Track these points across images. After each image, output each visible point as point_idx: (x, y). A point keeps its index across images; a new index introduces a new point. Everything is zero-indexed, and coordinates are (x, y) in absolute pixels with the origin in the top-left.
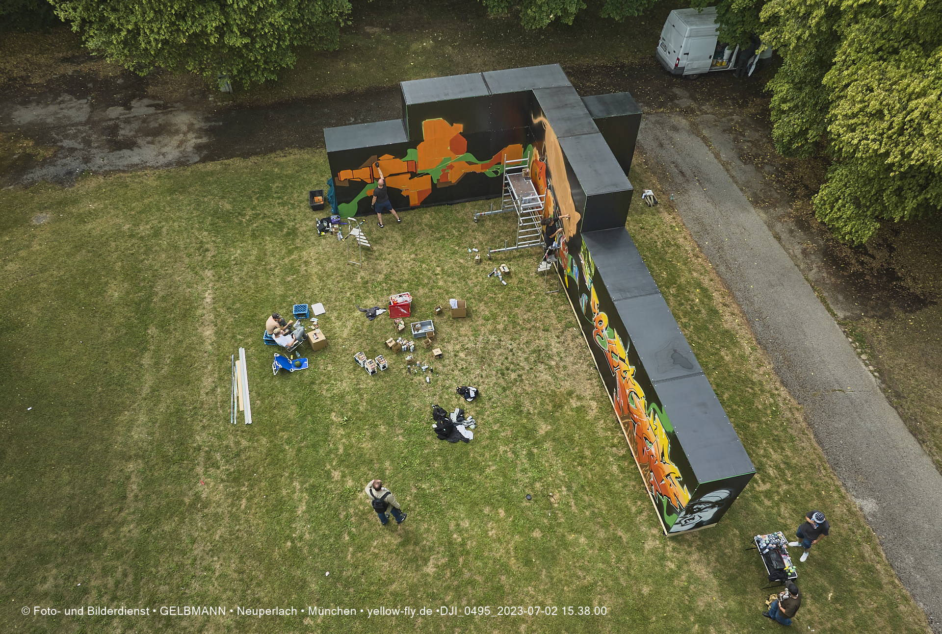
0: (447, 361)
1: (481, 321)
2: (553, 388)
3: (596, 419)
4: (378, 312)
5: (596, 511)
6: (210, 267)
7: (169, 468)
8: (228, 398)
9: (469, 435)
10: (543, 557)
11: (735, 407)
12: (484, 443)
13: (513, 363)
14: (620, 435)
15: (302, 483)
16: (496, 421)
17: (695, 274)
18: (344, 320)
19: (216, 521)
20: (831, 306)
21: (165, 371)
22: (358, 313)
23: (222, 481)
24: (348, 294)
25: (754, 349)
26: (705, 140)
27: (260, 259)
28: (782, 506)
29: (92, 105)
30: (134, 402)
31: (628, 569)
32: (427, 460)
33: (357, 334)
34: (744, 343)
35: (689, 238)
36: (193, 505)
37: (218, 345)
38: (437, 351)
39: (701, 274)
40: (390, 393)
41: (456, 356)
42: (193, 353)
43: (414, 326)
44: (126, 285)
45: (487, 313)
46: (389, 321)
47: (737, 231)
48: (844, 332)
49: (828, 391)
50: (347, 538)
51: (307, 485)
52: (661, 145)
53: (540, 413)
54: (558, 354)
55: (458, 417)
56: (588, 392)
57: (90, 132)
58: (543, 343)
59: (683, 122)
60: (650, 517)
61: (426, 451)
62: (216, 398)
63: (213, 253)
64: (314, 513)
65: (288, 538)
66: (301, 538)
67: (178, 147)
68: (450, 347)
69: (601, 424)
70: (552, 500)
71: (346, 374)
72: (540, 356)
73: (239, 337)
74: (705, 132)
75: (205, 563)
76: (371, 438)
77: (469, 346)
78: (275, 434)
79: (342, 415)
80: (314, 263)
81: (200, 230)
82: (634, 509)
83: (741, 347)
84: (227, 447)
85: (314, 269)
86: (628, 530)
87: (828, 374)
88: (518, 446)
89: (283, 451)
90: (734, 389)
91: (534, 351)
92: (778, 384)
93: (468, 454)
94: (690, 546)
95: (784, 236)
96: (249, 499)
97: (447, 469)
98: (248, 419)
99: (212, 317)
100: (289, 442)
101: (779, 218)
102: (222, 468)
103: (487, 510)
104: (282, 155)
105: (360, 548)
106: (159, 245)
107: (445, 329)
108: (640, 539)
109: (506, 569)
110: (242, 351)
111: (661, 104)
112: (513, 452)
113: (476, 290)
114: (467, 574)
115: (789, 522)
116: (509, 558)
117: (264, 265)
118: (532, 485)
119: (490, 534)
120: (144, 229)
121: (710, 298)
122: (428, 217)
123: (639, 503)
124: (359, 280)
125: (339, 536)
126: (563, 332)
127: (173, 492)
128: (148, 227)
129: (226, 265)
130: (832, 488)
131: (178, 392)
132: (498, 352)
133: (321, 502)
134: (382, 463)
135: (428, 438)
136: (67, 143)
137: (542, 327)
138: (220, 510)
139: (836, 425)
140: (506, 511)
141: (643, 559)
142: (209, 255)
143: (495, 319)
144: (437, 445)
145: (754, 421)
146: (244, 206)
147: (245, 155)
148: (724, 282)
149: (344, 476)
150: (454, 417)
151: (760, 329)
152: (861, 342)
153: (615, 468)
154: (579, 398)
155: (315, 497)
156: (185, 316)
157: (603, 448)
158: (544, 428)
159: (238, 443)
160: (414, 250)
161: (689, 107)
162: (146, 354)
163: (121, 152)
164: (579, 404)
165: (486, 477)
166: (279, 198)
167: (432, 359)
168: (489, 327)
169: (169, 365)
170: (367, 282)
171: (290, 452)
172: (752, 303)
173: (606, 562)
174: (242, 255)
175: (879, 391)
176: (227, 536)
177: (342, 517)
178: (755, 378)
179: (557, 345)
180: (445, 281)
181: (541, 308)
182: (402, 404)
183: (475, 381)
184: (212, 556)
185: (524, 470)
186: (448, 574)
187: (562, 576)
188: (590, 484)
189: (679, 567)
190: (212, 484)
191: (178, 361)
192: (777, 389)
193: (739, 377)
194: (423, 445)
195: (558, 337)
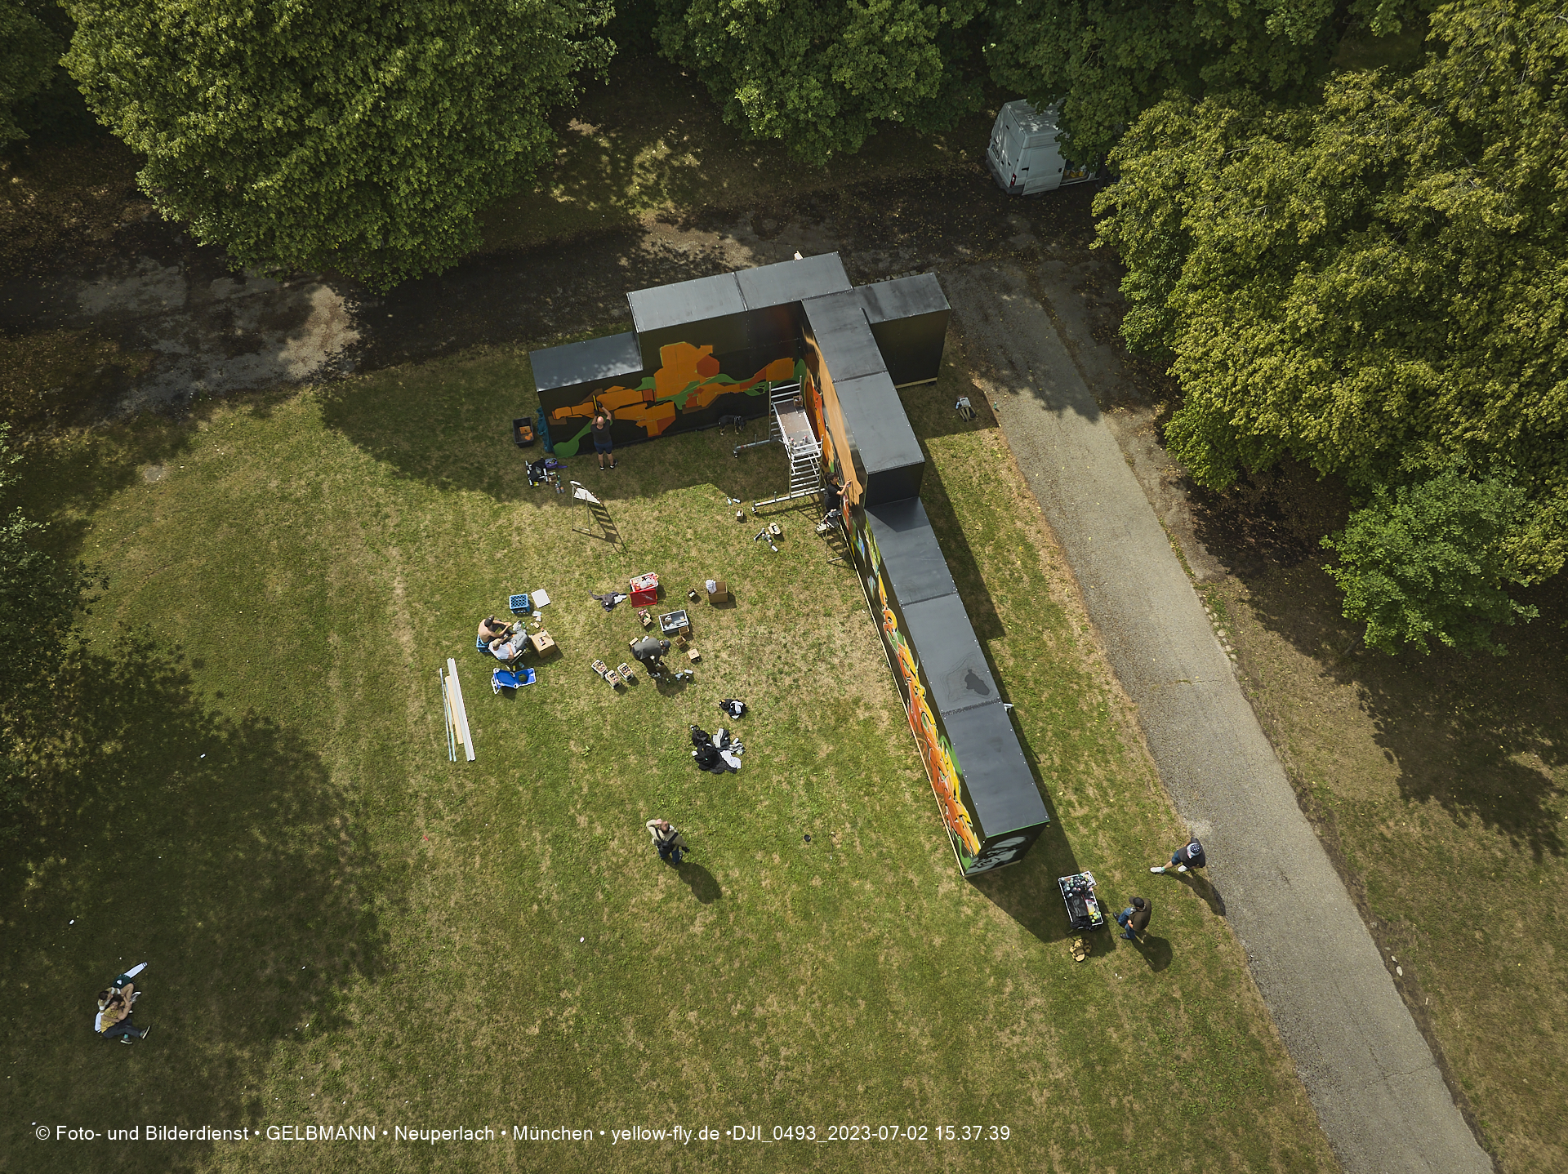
0: (706, 665)
1: (746, 607)
2: (836, 694)
3: (888, 733)
4: (617, 599)
5: (885, 850)
6: (394, 542)
7: (383, 821)
8: (441, 728)
9: (735, 763)
10: (824, 909)
11: (1054, 710)
12: (754, 773)
13: (787, 663)
14: (915, 753)
15: (543, 833)
16: (768, 743)
17: (1019, 523)
18: (574, 612)
19: (448, 885)
20: (1189, 562)
21: (359, 695)
22: (591, 602)
23: (449, 835)
24: (577, 575)
25: (1084, 629)
26: (1046, 304)
27: (458, 527)
28: (1100, 832)
29: (187, 277)
30: (328, 740)
31: (918, 918)
32: (688, 798)
33: (592, 631)
34: (1073, 621)
35: (1014, 468)
36: (418, 867)
37: (419, 654)
38: (693, 654)
39: (1026, 523)
40: (639, 713)
41: (716, 657)
42: (391, 668)
43: (663, 619)
44: (289, 574)
45: (754, 594)
46: (631, 611)
47: (1079, 454)
48: (1201, 598)
49: (1171, 683)
50: (601, 897)
51: (549, 835)
52: (986, 318)
53: (820, 730)
54: (843, 647)
55: (722, 740)
56: (880, 698)
57: (194, 324)
58: (824, 633)
59: (1017, 275)
60: (946, 855)
61: (686, 786)
62: (427, 728)
63: (396, 521)
64: (560, 869)
65: (534, 900)
66: (548, 899)
67: (322, 346)
68: (709, 645)
69: (893, 739)
70: (834, 840)
71: (582, 687)
72: (821, 651)
73: (445, 643)
74: (1048, 293)
75: (443, 935)
76: (620, 772)
77: (732, 642)
78: (504, 772)
79: (583, 743)
80: (528, 529)
81: (373, 484)
82: (928, 846)
83: (1069, 628)
84: (449, 791)
85: (531, 539)
86: (920, 871)
87: (1173, 659)
88: (795, 774)
89: (516, 793)
90: (1056, 685)
91: (813, 646)
92: (1110, 677)
93: (736, 788)
94: (990, 887)
95: (1139, 459)
96: (483, 856)
97: (712, 807)
98: (470, 755)
99: (407, 616)
100: (522, 780)
101: (1135, 431)
102: (446, 819)
103: (759, 856)
104: (468, 356)
105: (617, 908)
106: (323, 512)
107: (702, 621)
108: (932, 881)
109: (782, 925)
110: (451, 663)
111: (990, 246)
112: (789, 783)
113: (739, 560)
114: (739, 933)
115: (1106, 853)
116: (785, 912)
117: (465, 536)
118: (810, 822)
119: (764, 884)
120: (299, 488)
121: (1036, 559)
122: (672, 450)
123: (934, 838)
124: (589, 552)
125: (591, 896)
126: (849, 616)
127: (393, 852)
128: (303, 483)
129: (414, 537)
130: (1162, 809)
131: (380, 723)
132: (768, 649)
133: (567, 854)
134: (635, 803)
135: (688, 769)
136: (165, 345)
137: (822, 610)
138: (451, 871)
139: (1175, 728)
140: (782, 856)
141: (935, 905)
142: (390, 522)
143: (763, 603)
144: (699, 777)
145: (1077, 728)
146: (427, 444)
147: (418, 359)
148: (1056, 533)
149: (591, 822)
150: (717, 742)
151: (1094, 600)
152: (1220, 611)
153: (908, 795)
154: (868, 707)
155: (559, 849)
156: (372, 616)
157: (895, 771)
158: (825, 749)
159: (461, 786)
160: (657, 504)
161: (1029, 248)
162: (332, 673)
163: (243, 359)
164: (867, 714)
165: (758, 815)
166: (472, 429)
167: (688, 662)
168: (757, 614)
169: (363, 686)
170: (599, 556)
171: (526, 796)
172: (1088, 563)
173: (893, 910)
174: (434, 522)
175: (1234, 680)
176: (463, 901)
177: (593, 872)
178: (1083, 669)
179: (842, 635)
180: (700, 550)
181: (821, 583)
182: (654, 726)
183: (741, 690)
184: (450, 927)
185: (802, 805)
186: (718, 934)
187: (844, 929)
188: (877, 818)
189: (976, 913)
190: (438, 839)
191: (373, 680)
192: (1108, 683)
193: (1063, 670)
194: (682, 778)
195: (843, 624)
